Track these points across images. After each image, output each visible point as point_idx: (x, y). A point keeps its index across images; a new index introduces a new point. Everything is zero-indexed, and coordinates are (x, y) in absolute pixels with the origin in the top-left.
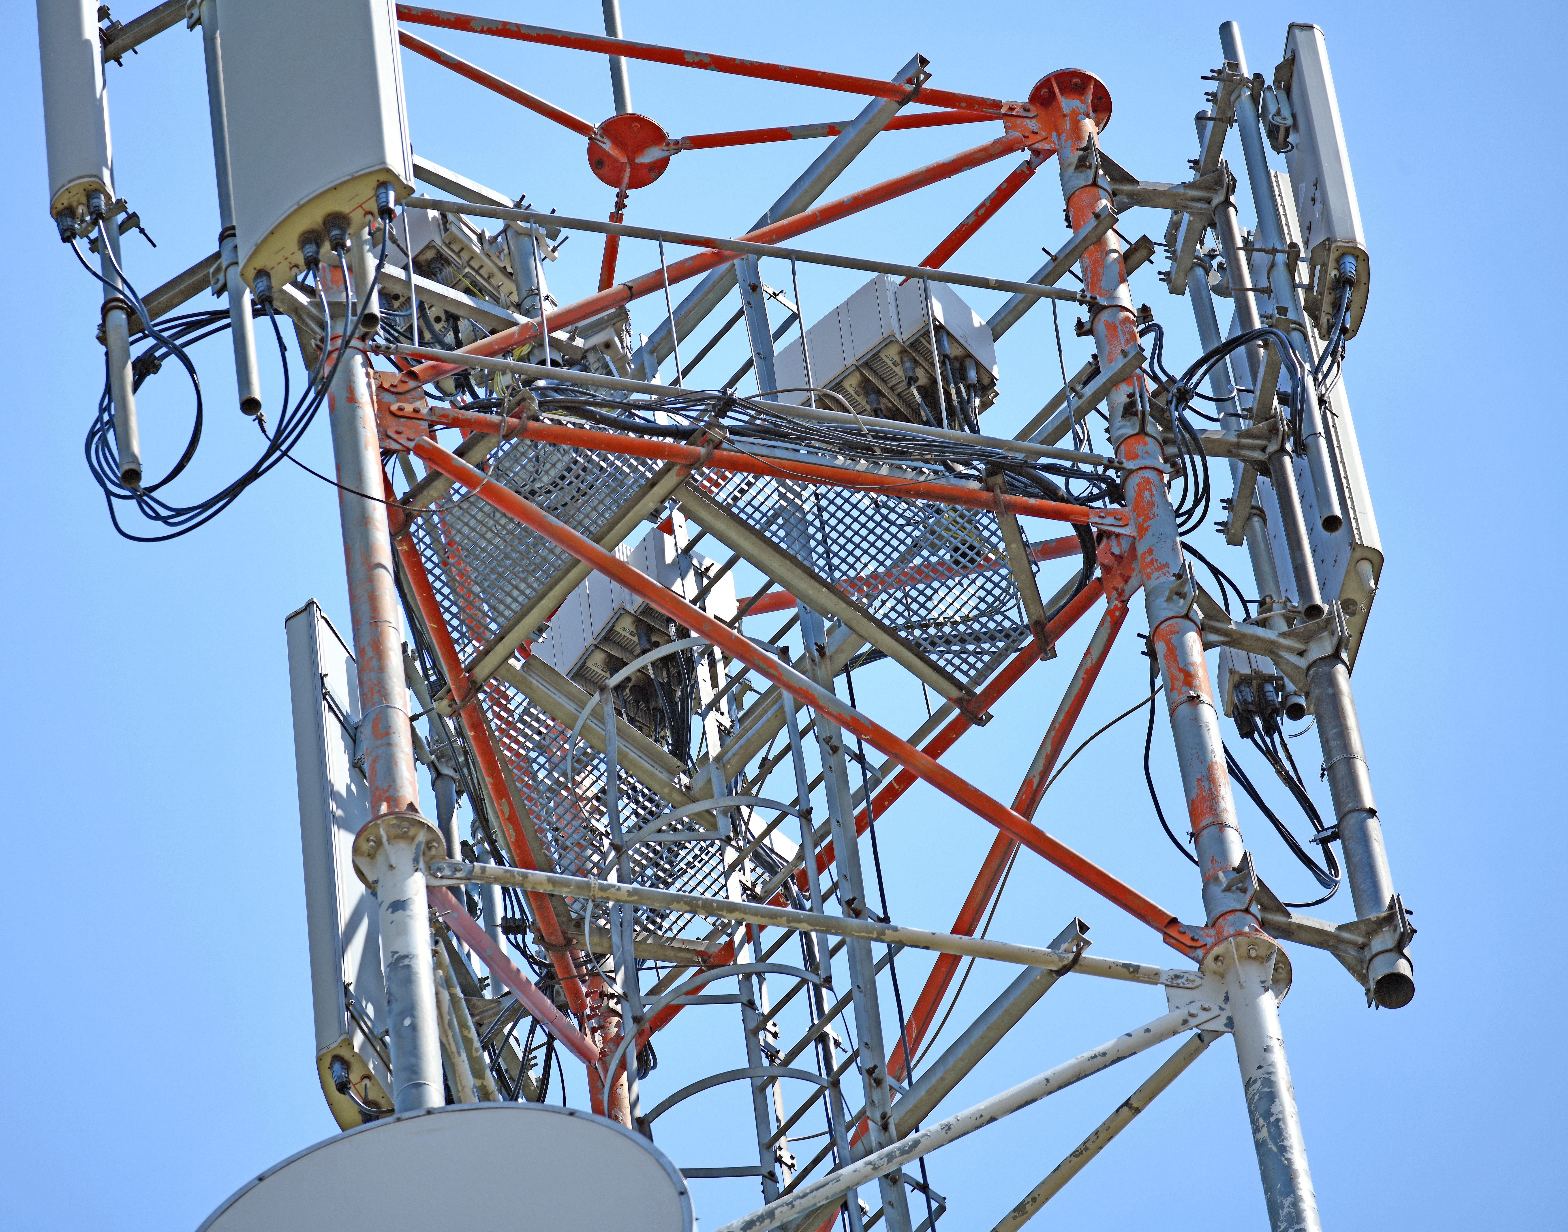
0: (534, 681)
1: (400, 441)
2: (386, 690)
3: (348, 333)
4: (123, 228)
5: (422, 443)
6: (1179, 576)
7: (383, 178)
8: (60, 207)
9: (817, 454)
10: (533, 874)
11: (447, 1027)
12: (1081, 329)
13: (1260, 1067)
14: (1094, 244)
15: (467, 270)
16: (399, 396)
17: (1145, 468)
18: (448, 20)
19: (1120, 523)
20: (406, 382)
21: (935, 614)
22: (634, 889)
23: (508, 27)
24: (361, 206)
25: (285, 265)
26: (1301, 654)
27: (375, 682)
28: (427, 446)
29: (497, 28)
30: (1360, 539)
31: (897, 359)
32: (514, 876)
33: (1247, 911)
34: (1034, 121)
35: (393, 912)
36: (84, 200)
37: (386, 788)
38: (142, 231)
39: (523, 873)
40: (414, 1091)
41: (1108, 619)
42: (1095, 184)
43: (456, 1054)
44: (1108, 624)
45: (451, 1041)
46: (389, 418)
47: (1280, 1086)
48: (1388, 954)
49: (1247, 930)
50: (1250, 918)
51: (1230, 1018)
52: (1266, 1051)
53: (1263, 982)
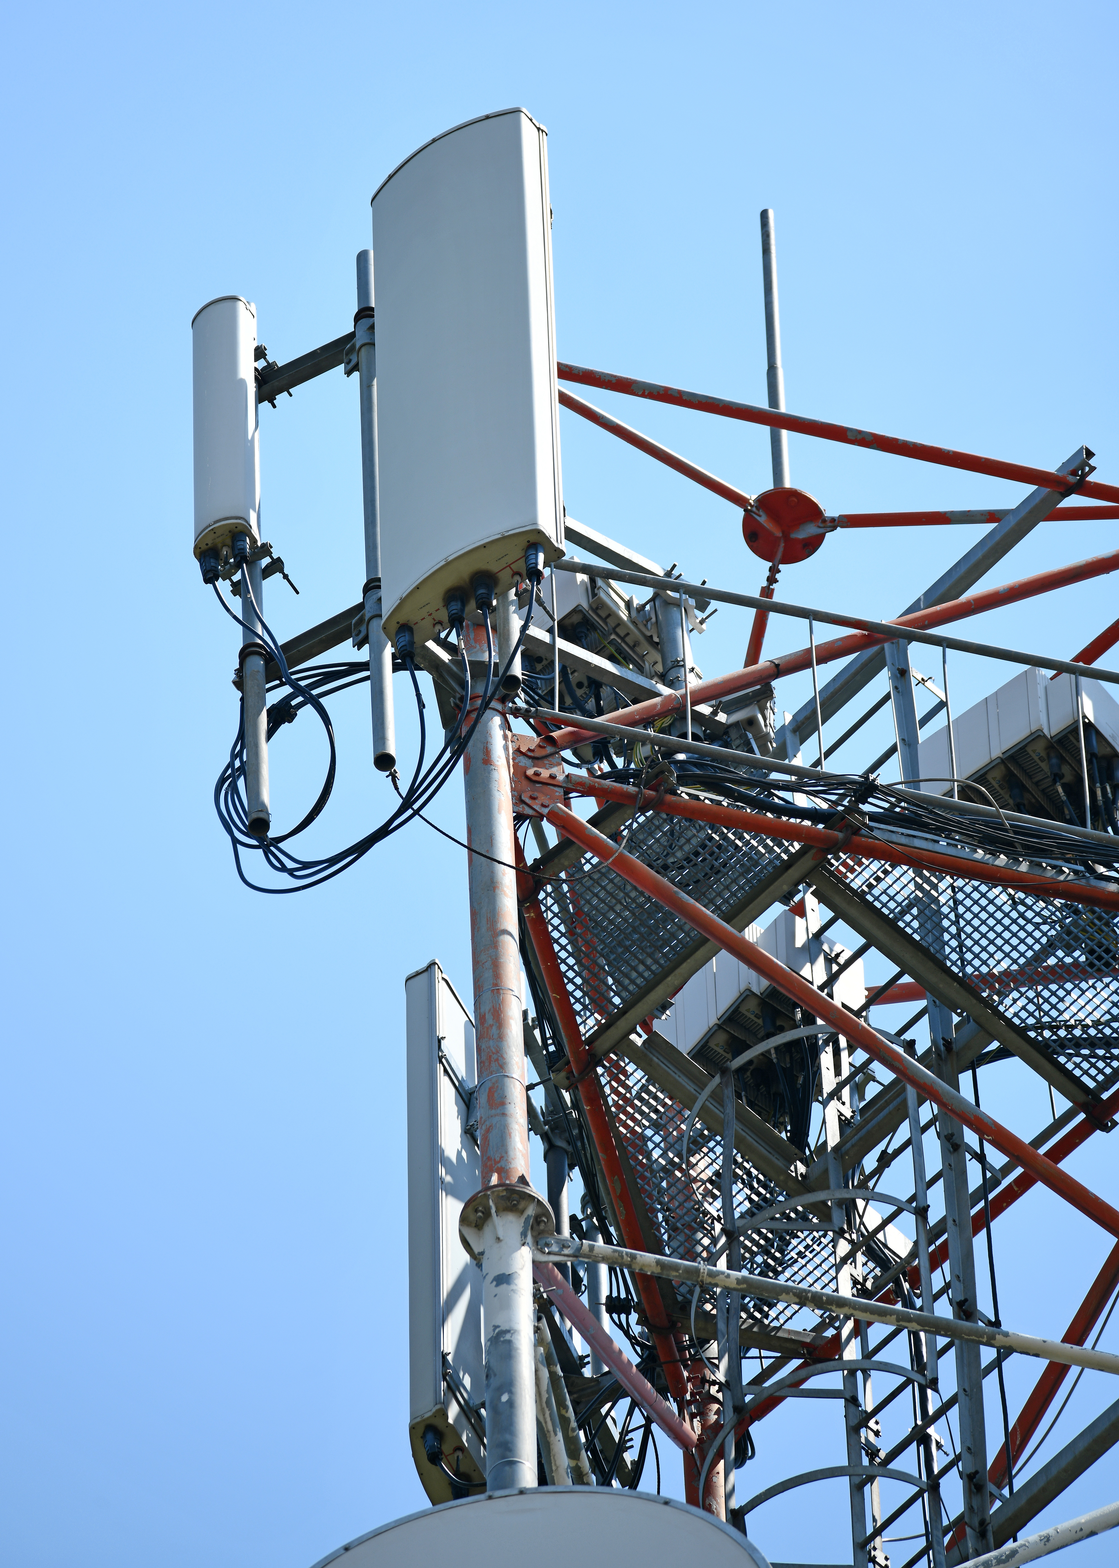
0: (655, 1059)
1: (535, 807)
2: (504, 1059)
3: (489, 694)
4: (267, 572)
5: (556, 810)
7: (533, 539)
8: (204, 547)
9: (956, 846)
10: (641, 1256)
11: (544, 1405)
15: (613, 637)
16: (536, 761)
18: (610, 381)
20: (544, 747)
21: (1066, 1016)
22: (744, 1277)
23: (669, 392)
24: (509, 566)
25: (428, 622)
27: (494, 1050)
28: (561, 813)
29: (658, 392)
31: (1043, 754)
32: (622, 1257)
35: (497, 1286)
36: (229, 541)
37: (497, 1159)
38: (286, 577)
39: (631, 1254)
40: (507, 1468)
43: (552, 1433)
45: (548, 1419)
46: (525, 782)
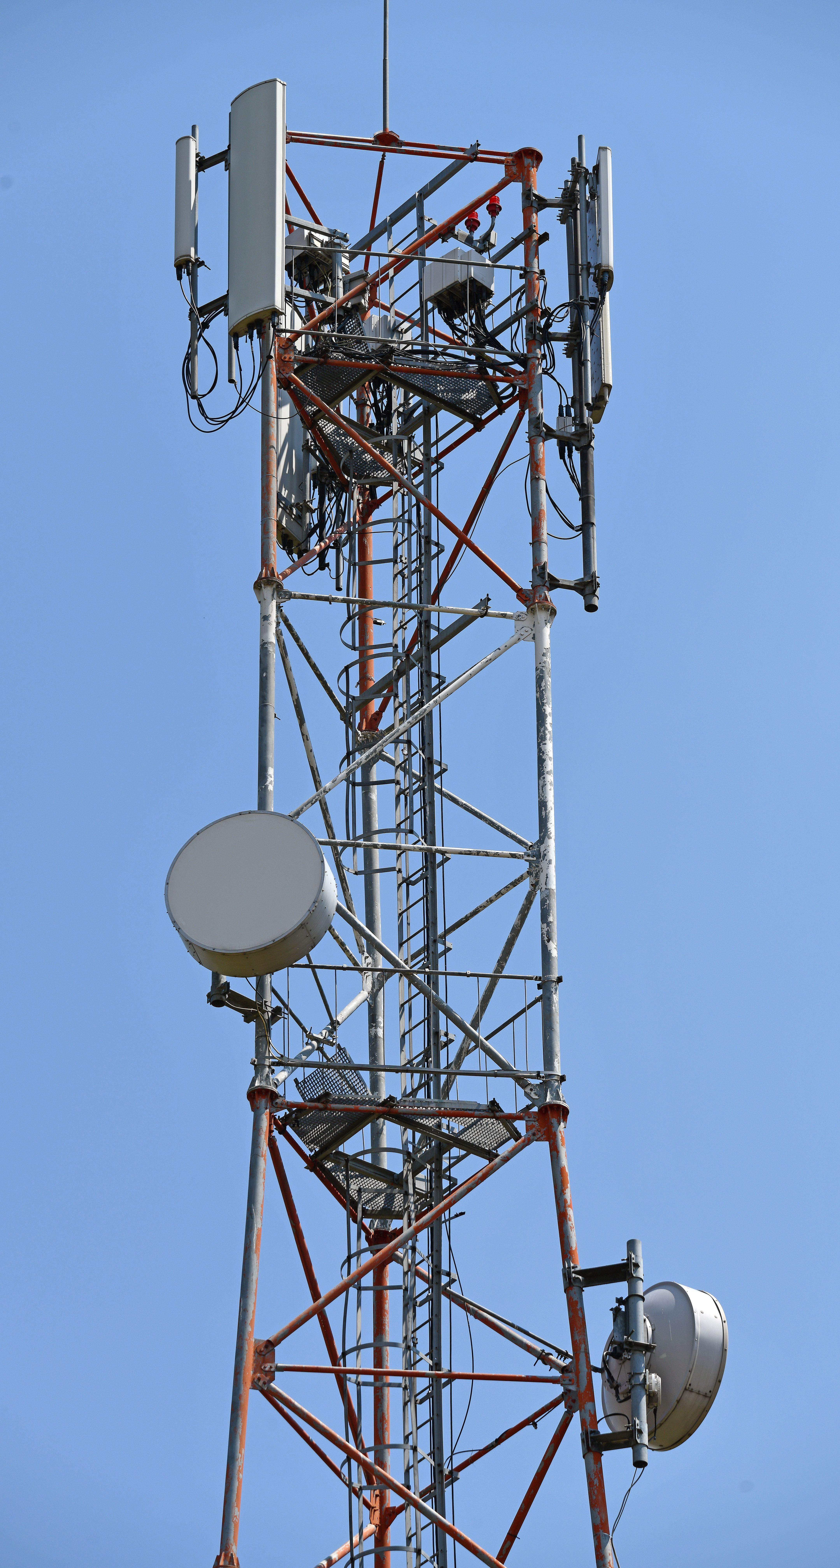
1: (284, 374)
2: (269, 510)
5: (291, 377)
6: (538, 418)
8: (177, 265)
12: (521, 276)
13: (540, 663)
14: (528, 237)
19: (523, 383)
26: (578, 441)
27: (266, 506)
30: (604, 380)
33: (544, 585)
34: (516, 167)
35: (264, 621)
37: (266, 559)
38: (206, 266)
40: (265, 708)
41: (518, 417)
42: (532, 206)
44: (518, 419)
46: (281, 362)
47: (546, 673)
48: (590, 595)
49: (543, 595)
50: (545, 588)
51: (534, 635)
52: (543, 655)
53: (545, 621)
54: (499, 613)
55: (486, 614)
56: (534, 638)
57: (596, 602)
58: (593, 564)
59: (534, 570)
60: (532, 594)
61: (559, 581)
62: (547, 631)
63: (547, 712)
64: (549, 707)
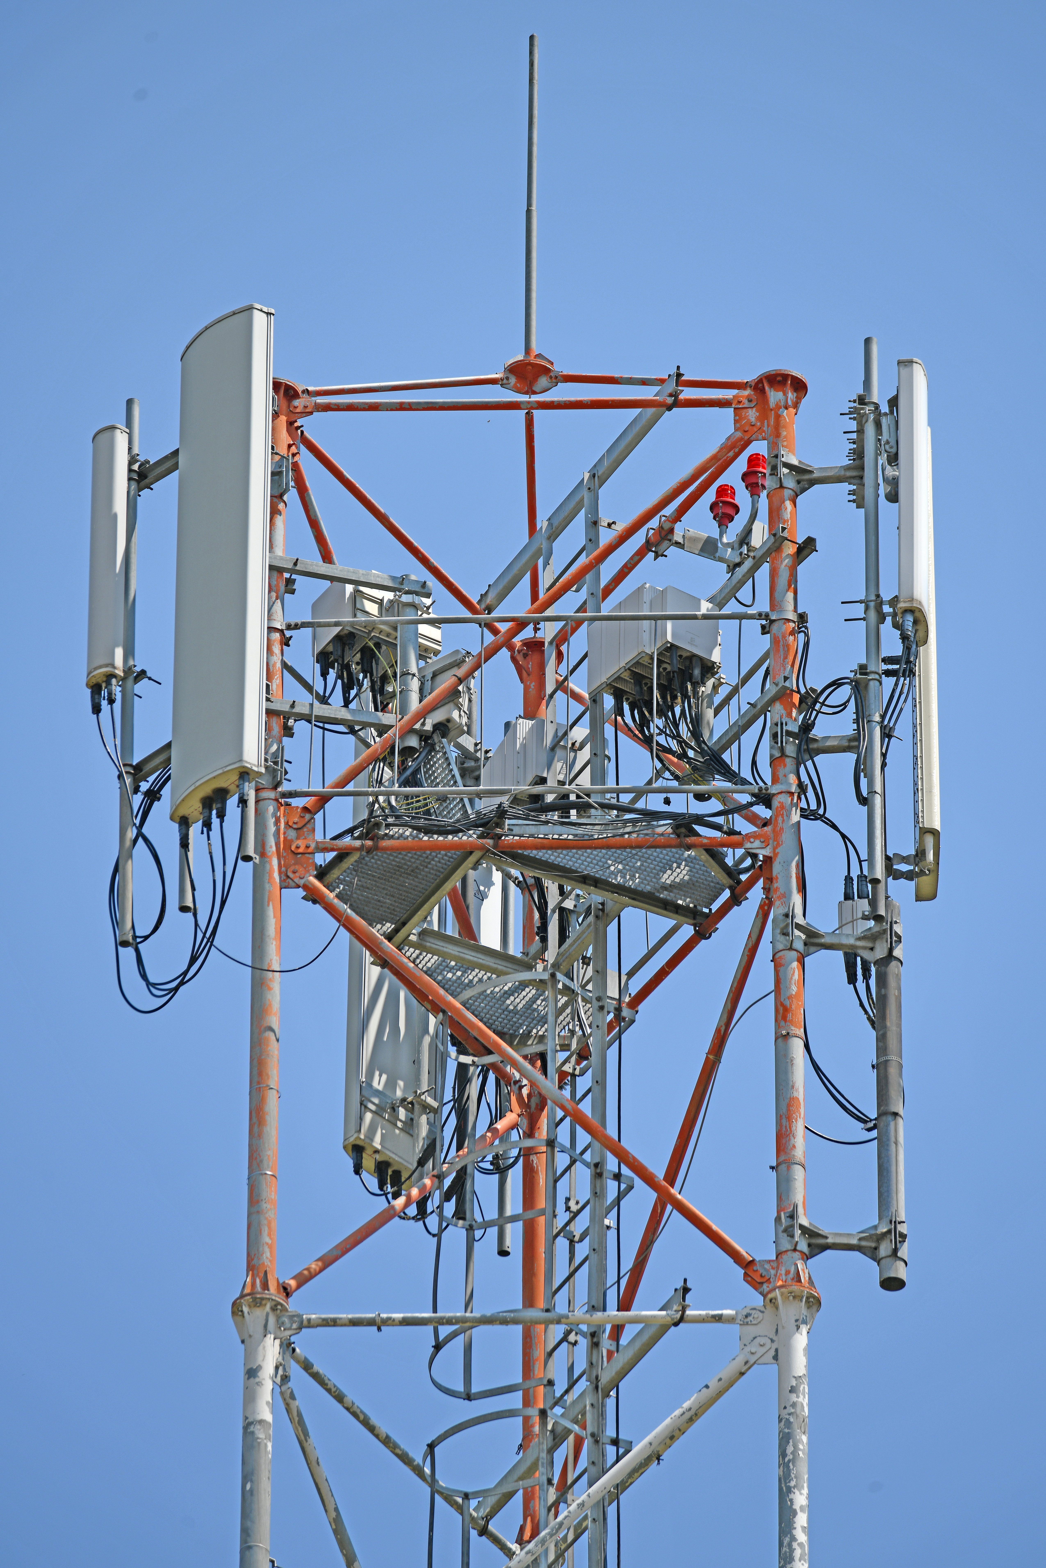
1: (295, 880)
5: (307, 884)
6: (786, 916)
8: (92, 684)
12: (764, 630)
13: (785, 1408)
14: (775, 550)
16: (299, 831)
17: (781, 793)
19: (763, 845)
20: (303, 817)
24: (233, 783)
26: (872, 949)
30: (923, 822)
33: (795, 1250)
34: (754, 409)
35: (248, 1378)
38: (150, 679)
40: (247, 1553)
41: (761, 912)
42: (782, 487)
44: (760, 916)
46: (291, 855)
47: (795, 1426)
48: (888, 1259)
49: (793, 1269)
50: (797, 1255)
51: (777, 1350)
52: (790, 1391)
53: (797, 1321)
54: (707, 1315)
55: (682, 1319)
56: (776, 1357)
57: (901, 1272)
58: (894, 1195)
59: (778, 1219)
60: (773, 1268)
61: (826, 1238)
62: (801, 1340)
63: (797, 1506)
64: (801, 1494)
